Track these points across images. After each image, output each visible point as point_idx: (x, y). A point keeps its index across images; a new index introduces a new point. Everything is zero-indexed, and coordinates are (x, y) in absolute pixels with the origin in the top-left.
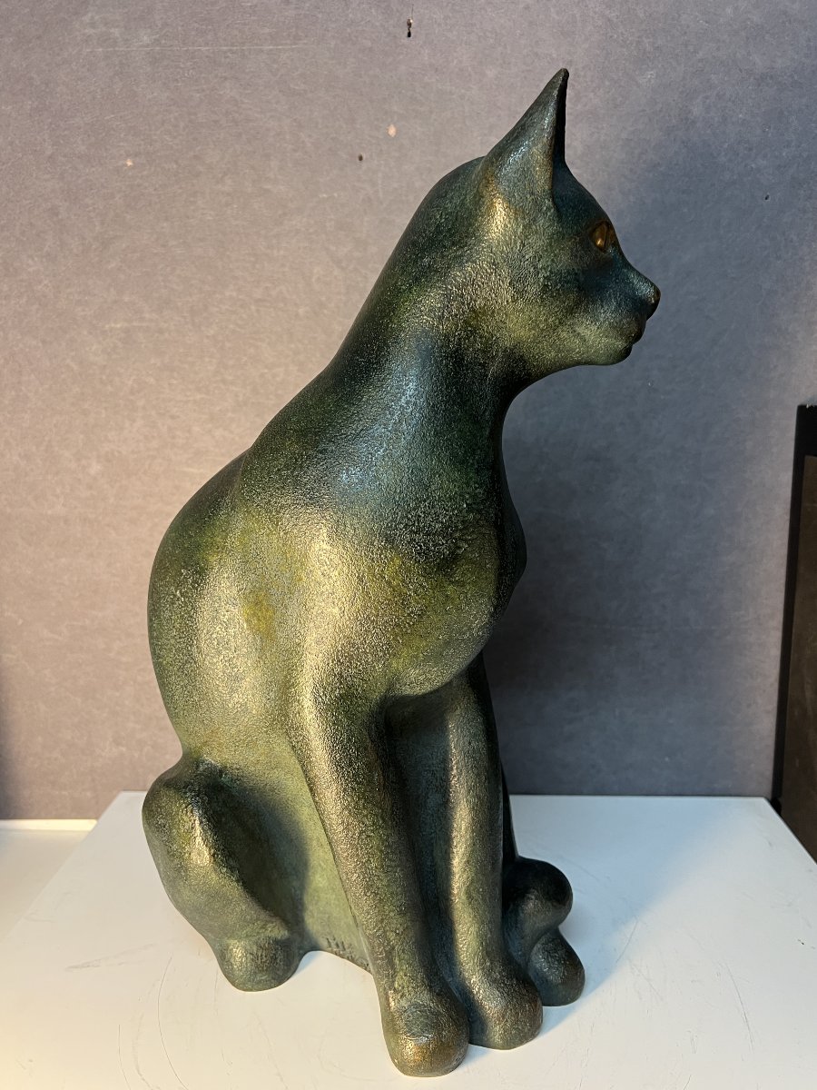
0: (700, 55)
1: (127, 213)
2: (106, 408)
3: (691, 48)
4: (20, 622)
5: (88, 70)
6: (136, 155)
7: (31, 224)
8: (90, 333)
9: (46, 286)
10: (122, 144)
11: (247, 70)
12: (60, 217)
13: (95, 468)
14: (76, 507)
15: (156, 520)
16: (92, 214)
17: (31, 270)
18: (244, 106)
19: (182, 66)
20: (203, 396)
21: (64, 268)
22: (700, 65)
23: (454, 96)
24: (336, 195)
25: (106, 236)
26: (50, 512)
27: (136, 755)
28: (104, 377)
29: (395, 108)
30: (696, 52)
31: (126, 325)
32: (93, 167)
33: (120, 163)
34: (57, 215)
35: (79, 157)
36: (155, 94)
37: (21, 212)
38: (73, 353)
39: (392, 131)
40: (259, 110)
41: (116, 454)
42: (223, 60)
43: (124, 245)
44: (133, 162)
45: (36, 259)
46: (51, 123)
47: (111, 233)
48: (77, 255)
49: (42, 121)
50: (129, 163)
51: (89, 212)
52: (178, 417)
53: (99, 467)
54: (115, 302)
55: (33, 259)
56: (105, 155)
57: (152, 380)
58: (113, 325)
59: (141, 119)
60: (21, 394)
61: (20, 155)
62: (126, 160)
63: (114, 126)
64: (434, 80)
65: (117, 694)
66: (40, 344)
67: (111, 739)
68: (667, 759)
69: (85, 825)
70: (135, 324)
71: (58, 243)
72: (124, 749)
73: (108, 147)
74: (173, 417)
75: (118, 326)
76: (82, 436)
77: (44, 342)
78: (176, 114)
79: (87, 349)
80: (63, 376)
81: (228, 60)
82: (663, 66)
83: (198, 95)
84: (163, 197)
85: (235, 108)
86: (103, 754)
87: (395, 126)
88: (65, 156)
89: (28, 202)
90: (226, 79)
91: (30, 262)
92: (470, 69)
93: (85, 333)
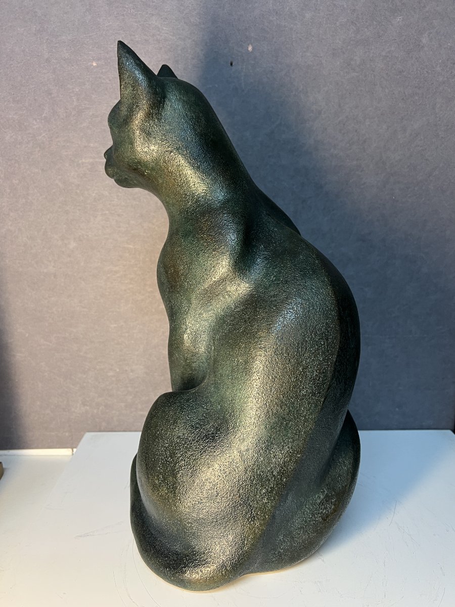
0: (427, 9)
1: (93, 94)
2: (79, 210)
3: (422, 5)
4: (27, 335)
5: (71, 8)
6: (99, 59)
7: (35, 100)
8: (70, 165)
9: (44, 136)
10: (90, 53)
11: (166, 10)
12: (53, 96)
13: (73, 245)
14: (61, 268)
15: (109, 275)
16: (72, 95)
17: (35, 127)
18: (163, 32)
19: (127, 6)
20: (137, 203)
21: (54, 127)
22: (427, 14)
23: (287, 29)
24: (217, 86)
25: (80, 108)
26: (45, 271)
27: (95, 411)
28: (78, 191)
29: (252, 35)
30: (425, 7)
31: (91, 160)
32: (72, 66)
33: (90, 64)
34: (51, 94)
35: (64, 60)
36: (111, 23)
37: (29, 92)
38: (60, 177)
39: (250, 48)
40: (172, 34)
41: (85, 237)
42: (151, 4)
43: (91, 113)
44: (97, 64)
45: (38, 120)
46: (47, 39)
47: (83, 105)
48: (63, 119)
49: (43, 38)
50: (94, 64)
51: (70, 93)
52: (122, 215)
53: (75, 245)
54: (85, 147)
55: (36, 121)
56: (80, 59)
57: (106, 193)
58: (84, 160)
59: (102, 38)
60: (29, 201)
61: (29, 58)
62: (92, 62)
63: (85, 42)
64: (275, 18)
65: (85, 376)
66: (40, 171)
67: (81, 402)
68: (397, 409)
69: (66, 452)
70: (97, 160)
71: (52, 111)
72: (88, 408)
73: (82, 54)
74: (119, 215)
75: (87, 161)
76: (65, 226)
77: (43, 170)
78: (123, 35)
79: (69, 174)
80: (54, 191)
81: (154, 4)
82: (406, 14)
83: (136, 24)
84: (114, 85)
85: (158, 33)
86: (76, 411)
87: (252, 45)
88: (56, 59)
89: (34, 86)
90: (153, 15)
91: (34, 122)
92: (296, 12)
93: (67, 165)
